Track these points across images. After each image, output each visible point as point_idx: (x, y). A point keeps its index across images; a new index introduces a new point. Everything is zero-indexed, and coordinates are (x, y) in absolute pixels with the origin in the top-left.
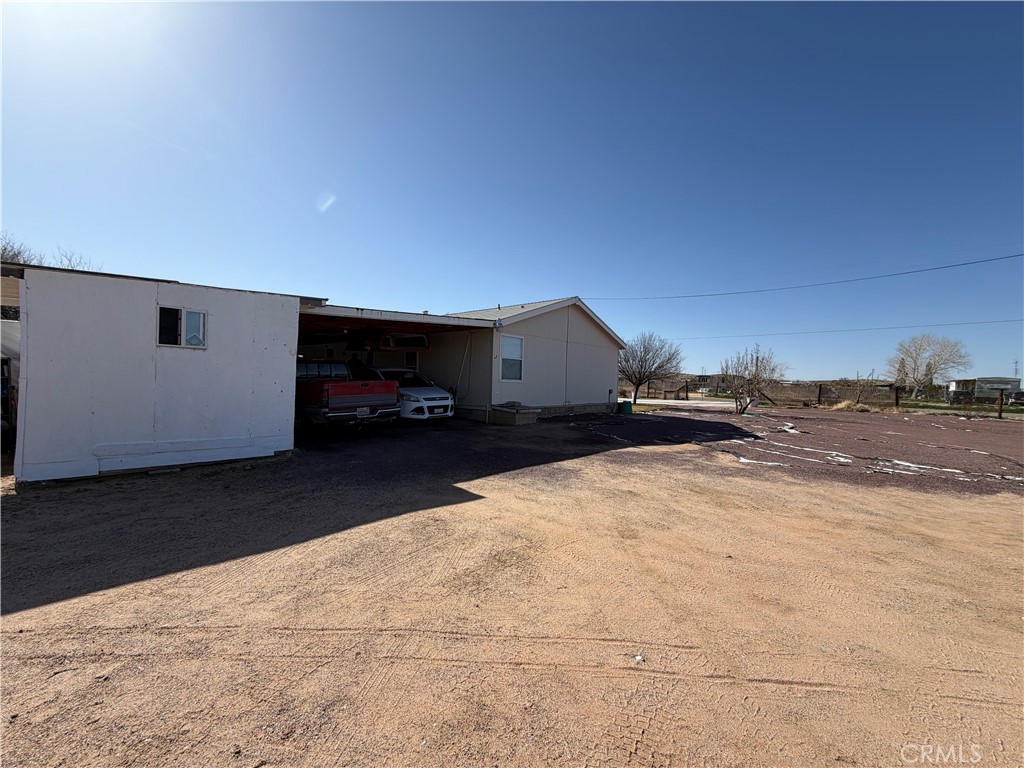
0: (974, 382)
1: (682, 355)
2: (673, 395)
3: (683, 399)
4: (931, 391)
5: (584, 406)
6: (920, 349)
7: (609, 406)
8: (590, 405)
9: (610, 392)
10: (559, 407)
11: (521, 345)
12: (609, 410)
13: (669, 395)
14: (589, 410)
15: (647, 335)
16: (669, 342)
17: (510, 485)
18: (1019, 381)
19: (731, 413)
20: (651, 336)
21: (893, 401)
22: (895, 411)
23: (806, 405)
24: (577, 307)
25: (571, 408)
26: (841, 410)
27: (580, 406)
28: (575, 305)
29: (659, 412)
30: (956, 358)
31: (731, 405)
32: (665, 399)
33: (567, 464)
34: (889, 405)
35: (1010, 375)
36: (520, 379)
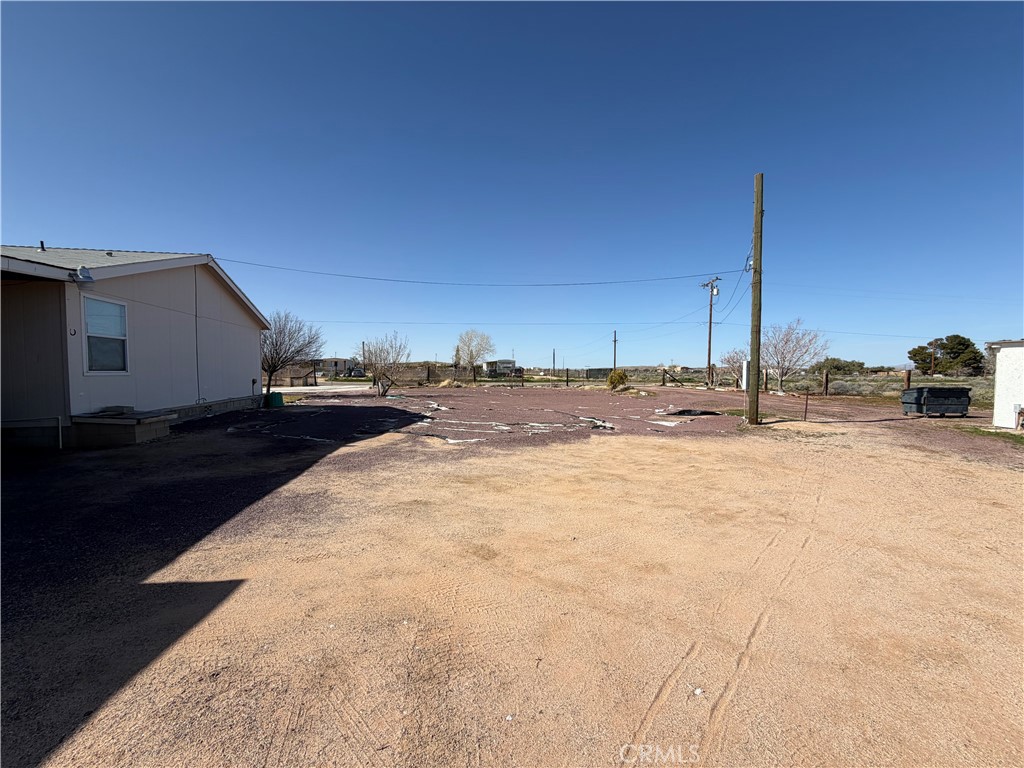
0: (495, 363)
1: (323, 338)
2: (301, 382)
3: (312, 385)
4: (477, 370)
5: (225, 403)
6: (471, 340)
7: (255, 399)
8: (231, 401)
9: (254, 382)
10: (191, 408)
11: (123, 316)
12: (255, 406)
13: (296, 382)
14: (231, 408)
15: (282, 315)
16: (308, 324)
17: (258, 544)
18: (514, 362)
19: (374, 396)
20: (287, 317)
21: (472, 378)
22: (474, 385)
23: (420, 384)
24: (209, 270)
25: (208, 408)
26: (444, 387)
27: (218, 403)
28: (206, 267)
29: (305, 402)
30: (486, 346)
31: (365, 388)
32: (292, 385)
33: (300, 485)
34: (470, 381)
35: (511, 359)
36: (124, 369)
